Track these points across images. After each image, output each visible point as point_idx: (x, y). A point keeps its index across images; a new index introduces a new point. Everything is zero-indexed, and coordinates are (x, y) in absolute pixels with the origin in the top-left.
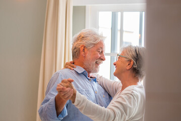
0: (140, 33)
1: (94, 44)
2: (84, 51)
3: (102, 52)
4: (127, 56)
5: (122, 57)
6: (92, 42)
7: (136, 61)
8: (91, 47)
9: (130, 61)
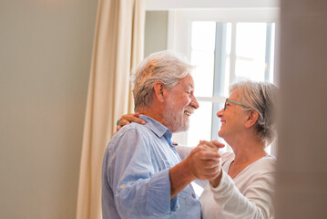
0: (267, 60)
1: (179, 79)
2: (162, 93)
3: (192, 92)
4: (245, 102)
5: (235, 104)
6: (175, 75)
7: (263, 113)
8: (174, 84)
9: (252, 112)
